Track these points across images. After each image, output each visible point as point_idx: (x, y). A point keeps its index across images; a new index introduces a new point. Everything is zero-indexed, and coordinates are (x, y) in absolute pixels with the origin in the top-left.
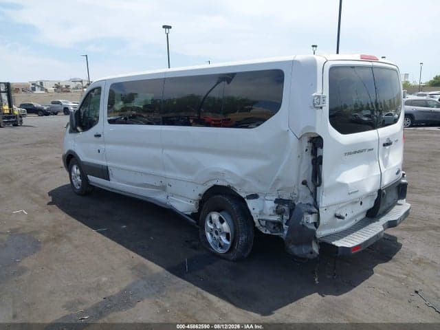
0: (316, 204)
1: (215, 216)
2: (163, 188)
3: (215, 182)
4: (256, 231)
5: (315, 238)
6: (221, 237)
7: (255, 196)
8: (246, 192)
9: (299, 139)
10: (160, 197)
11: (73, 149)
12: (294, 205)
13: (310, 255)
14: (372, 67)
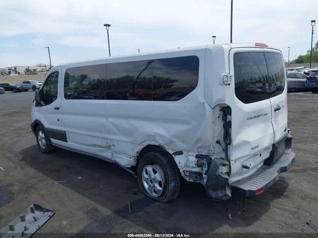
0: (227, 158)
1: (150, 169)
2: (109, 147)
3: (148, 143)
4: (182, 179)
5: (228, 184)
6: (155, 184)
7: (180, 153)
8: (173, 150)
9: (213, 109)
10: (107, 155)
11: (38, 119)
12: (211, 159)
13: (224, 197)
14: (264, 52)
